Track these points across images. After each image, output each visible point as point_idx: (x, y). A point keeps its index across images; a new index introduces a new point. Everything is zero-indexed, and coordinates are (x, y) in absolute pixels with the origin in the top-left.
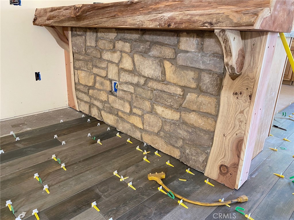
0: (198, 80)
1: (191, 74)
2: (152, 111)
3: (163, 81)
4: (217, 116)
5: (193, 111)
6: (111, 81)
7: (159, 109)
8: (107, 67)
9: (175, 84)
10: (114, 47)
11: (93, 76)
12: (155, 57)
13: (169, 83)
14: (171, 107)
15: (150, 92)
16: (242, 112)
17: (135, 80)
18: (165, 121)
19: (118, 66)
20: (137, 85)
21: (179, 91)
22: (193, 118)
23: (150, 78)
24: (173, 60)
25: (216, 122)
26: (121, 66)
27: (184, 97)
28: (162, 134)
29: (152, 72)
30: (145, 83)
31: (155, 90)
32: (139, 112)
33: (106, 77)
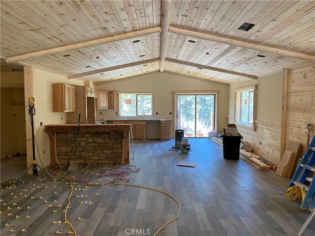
0: (117, 141)
1: (114, 140)
3: (106, 143)
4: (122, 148)
5: (116, 149)
7: (105, 151)
8: (80, 143)
9: (109, 143)
10: (84, 136)
11: (71, 148)
12: (102, 137)
13: (107, 143)
14: (109, 150)
15: (101, 147)
16: (127, 146)
17: (95, 145)
18: (107, 154)
20: (96, 146)
21: (111, 145)
22: (116, 151)
23: (101, 143)
24: (108, 137)
26: (87, 141)
27: (113, 146)
28: (107, 158)
29: (101, 141)
30: (99, 145)
31: (103, 146)
32: (97, 154)
33: (80, 146)
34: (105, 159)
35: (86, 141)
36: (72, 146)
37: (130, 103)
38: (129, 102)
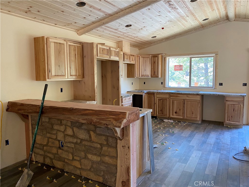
0: (107, 140)
1: (104, 138)
2: (86, 157)
3: (91, 141)
4: (117, 157)
5: (107, 155)
6: (59, 141)
7: (90, 156)
8: (57, 133)
9: (97, 143)
10: (61, 122)
11: (47, 139)
12: (85, 129)
13: (93, 142)
14: (95, 154)
15: (83, 147)
16: (126, 155)
17: (75, 141)
18: (93, 162)
19: (64, 133)
20: (76, 143)
21: (99, 146)
22: (107, 159)
23: (83, 140)
24: (94, 131)
25: (117, 160)
26: (65, 133)
27: (101, 148)
28: (92, 169)
29: (84, 137)
30: (81, 142)
31: (86, 146)
32: (78, 159)
33: (56, 139)
34: (90, 170)
35: (63, 132)
36: (48, 137)
37: (181, 70)
38: (179, 68)
